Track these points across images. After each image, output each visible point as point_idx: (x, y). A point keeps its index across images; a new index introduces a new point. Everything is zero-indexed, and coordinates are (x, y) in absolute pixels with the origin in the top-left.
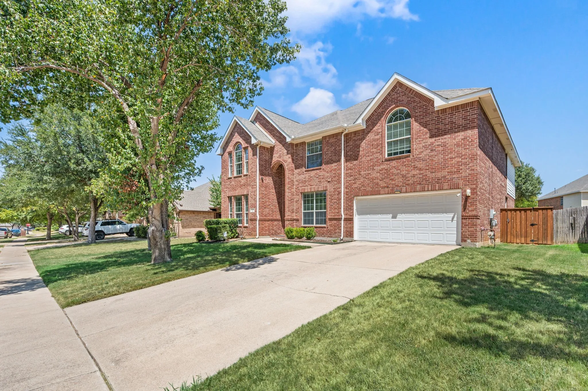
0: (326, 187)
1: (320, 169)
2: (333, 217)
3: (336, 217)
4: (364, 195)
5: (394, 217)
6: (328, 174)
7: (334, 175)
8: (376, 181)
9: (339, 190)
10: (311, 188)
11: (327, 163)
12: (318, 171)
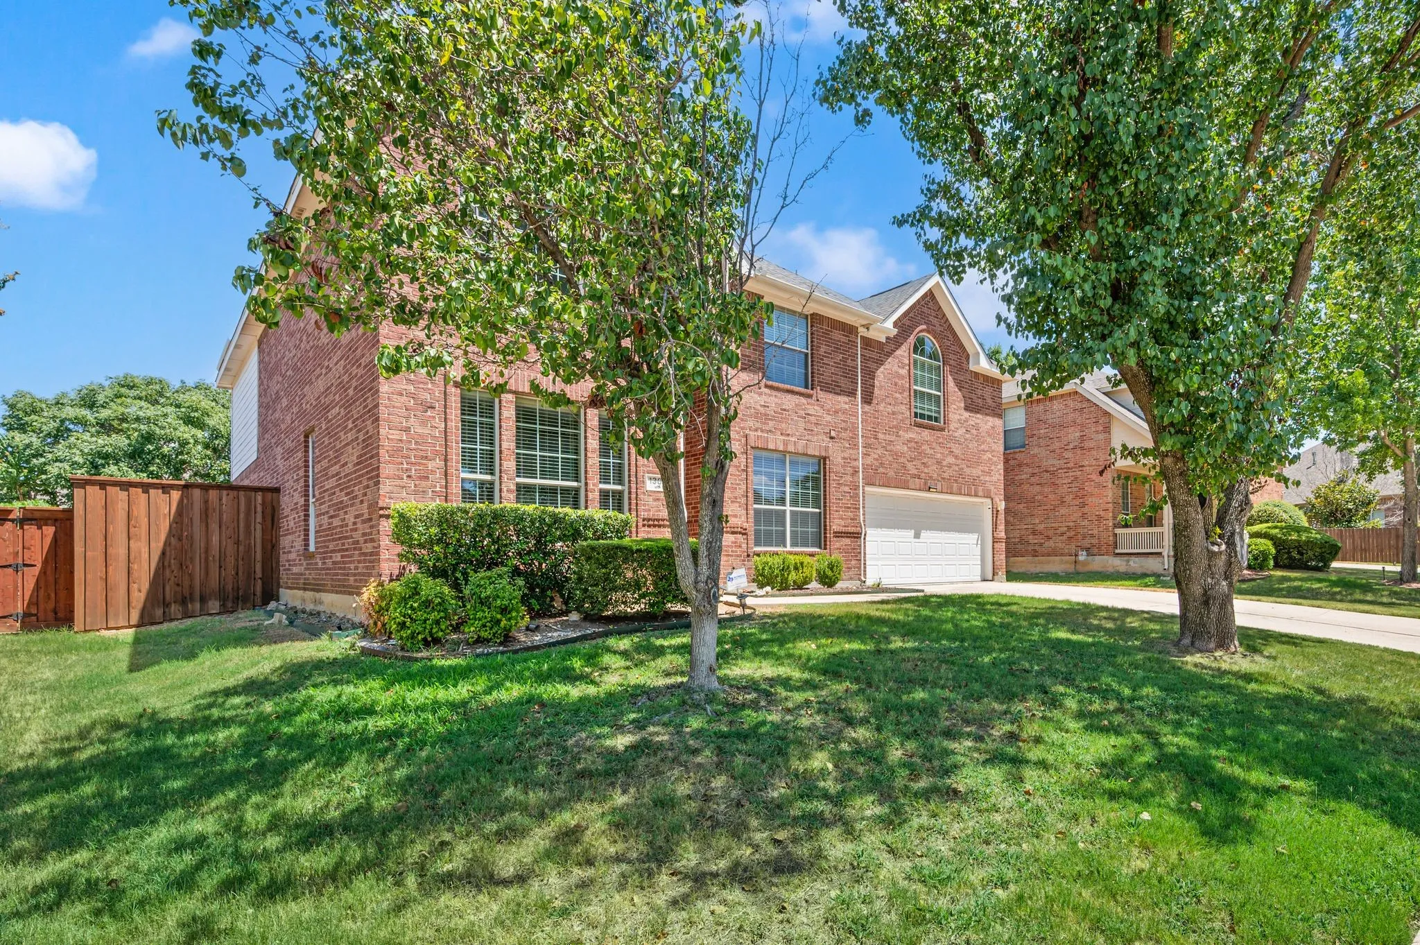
0: (826, 449)
1: (810, 396)
2: (844, 529)
3: (851, 529)
4: (884, 486)
5: (917, 536)
6: (829, 418)
7: (843, 425)
8: (902, 460)
9: (854, 463)
10: (785, 443)
11: (827, 388)
12: (803, 400)
